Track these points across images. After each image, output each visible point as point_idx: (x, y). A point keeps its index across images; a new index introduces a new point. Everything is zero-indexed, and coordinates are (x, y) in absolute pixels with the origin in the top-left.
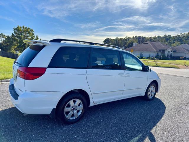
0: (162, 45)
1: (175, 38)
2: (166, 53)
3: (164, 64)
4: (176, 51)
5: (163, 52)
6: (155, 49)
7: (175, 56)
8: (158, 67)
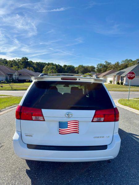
0: (9, 70)
1: (12, 62)
2: (14, 77)
3: (19, 87)
4: (21, 75)
5: (11, 75)
6: (3, 73)
7: (21, 79)
8: (15, 90)
